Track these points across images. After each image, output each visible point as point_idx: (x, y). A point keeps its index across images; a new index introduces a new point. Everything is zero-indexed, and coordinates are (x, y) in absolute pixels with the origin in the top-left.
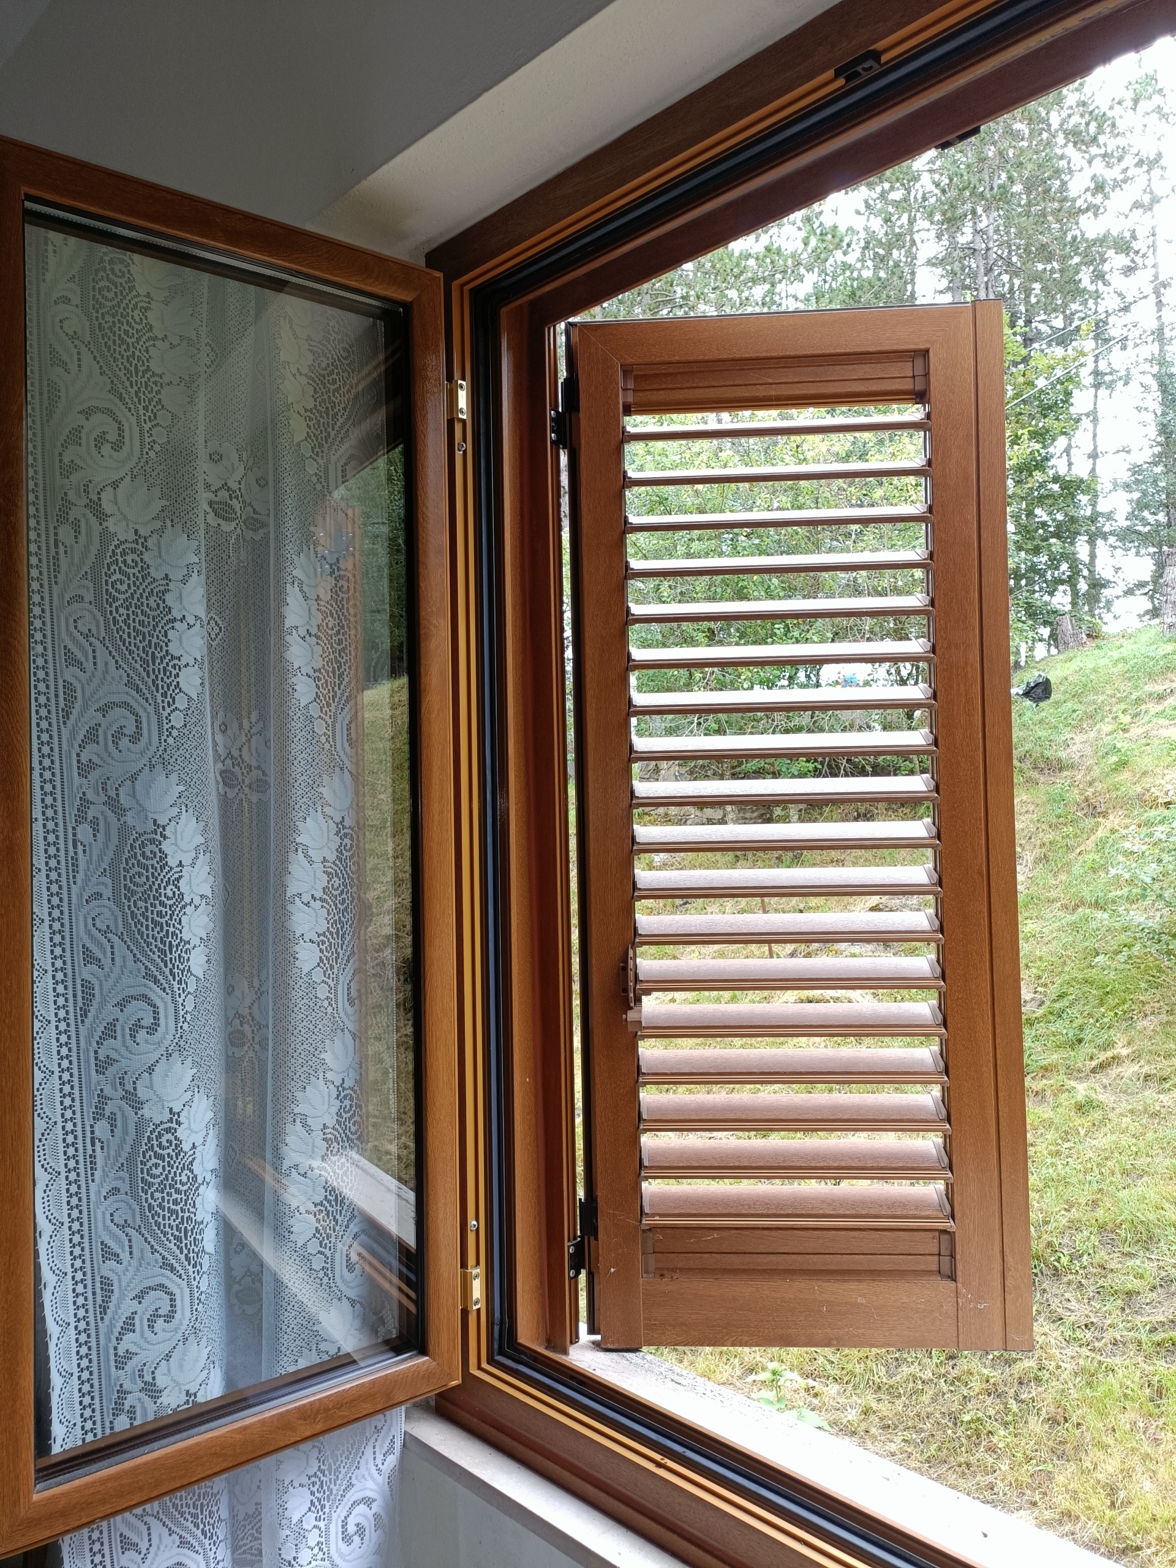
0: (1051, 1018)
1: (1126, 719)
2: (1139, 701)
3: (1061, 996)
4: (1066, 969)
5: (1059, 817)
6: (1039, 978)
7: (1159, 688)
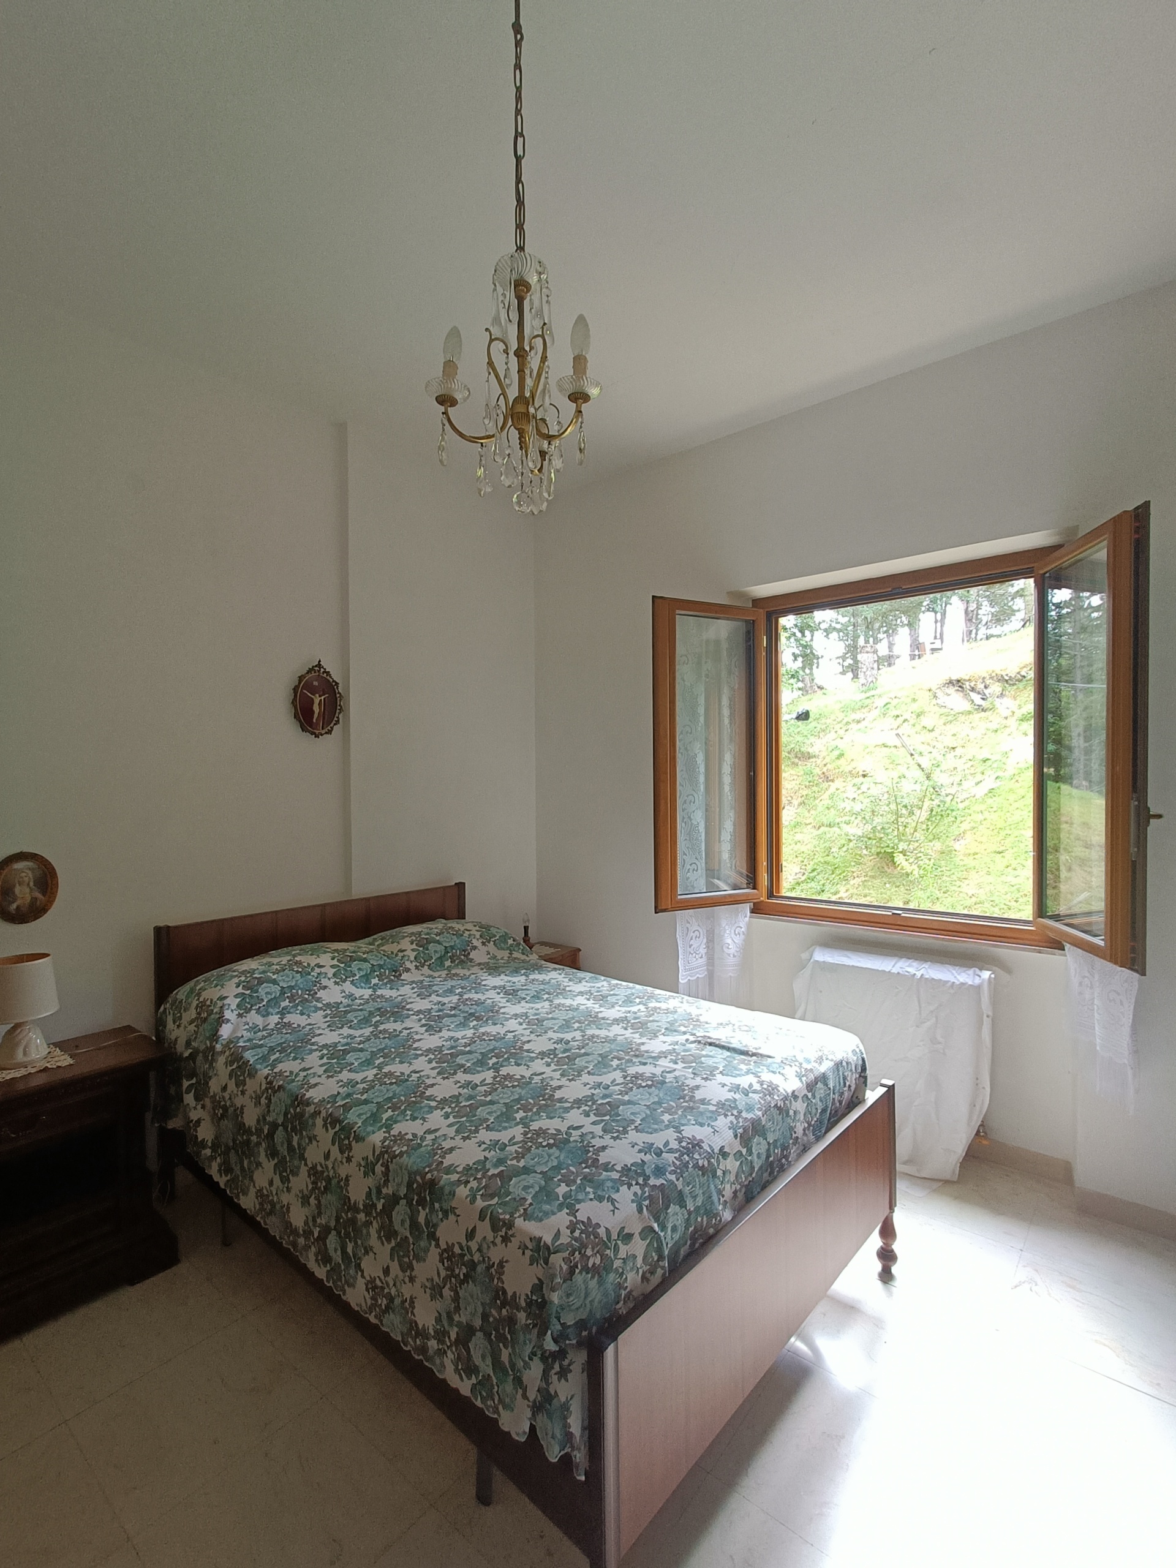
0: (809, 881)
1: (841, 732)
2: (848, 723)
3: (813, 870)
4: (816, 857)
5: (810, 782)
6: (803, 862)
7: (858, 716)
